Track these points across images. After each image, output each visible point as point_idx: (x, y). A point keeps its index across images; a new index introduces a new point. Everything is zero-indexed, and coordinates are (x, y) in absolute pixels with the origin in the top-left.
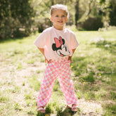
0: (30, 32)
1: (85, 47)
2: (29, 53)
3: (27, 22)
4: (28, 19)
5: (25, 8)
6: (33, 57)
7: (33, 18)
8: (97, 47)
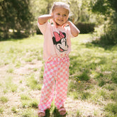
0: (29, 34)
1: (76, 47)
2: (27, 52)
3: (27, 26)
4: (28, 23)
5: (26, 13)
6: (31, 56)
7: (32, 23)
8: (87, 47)
